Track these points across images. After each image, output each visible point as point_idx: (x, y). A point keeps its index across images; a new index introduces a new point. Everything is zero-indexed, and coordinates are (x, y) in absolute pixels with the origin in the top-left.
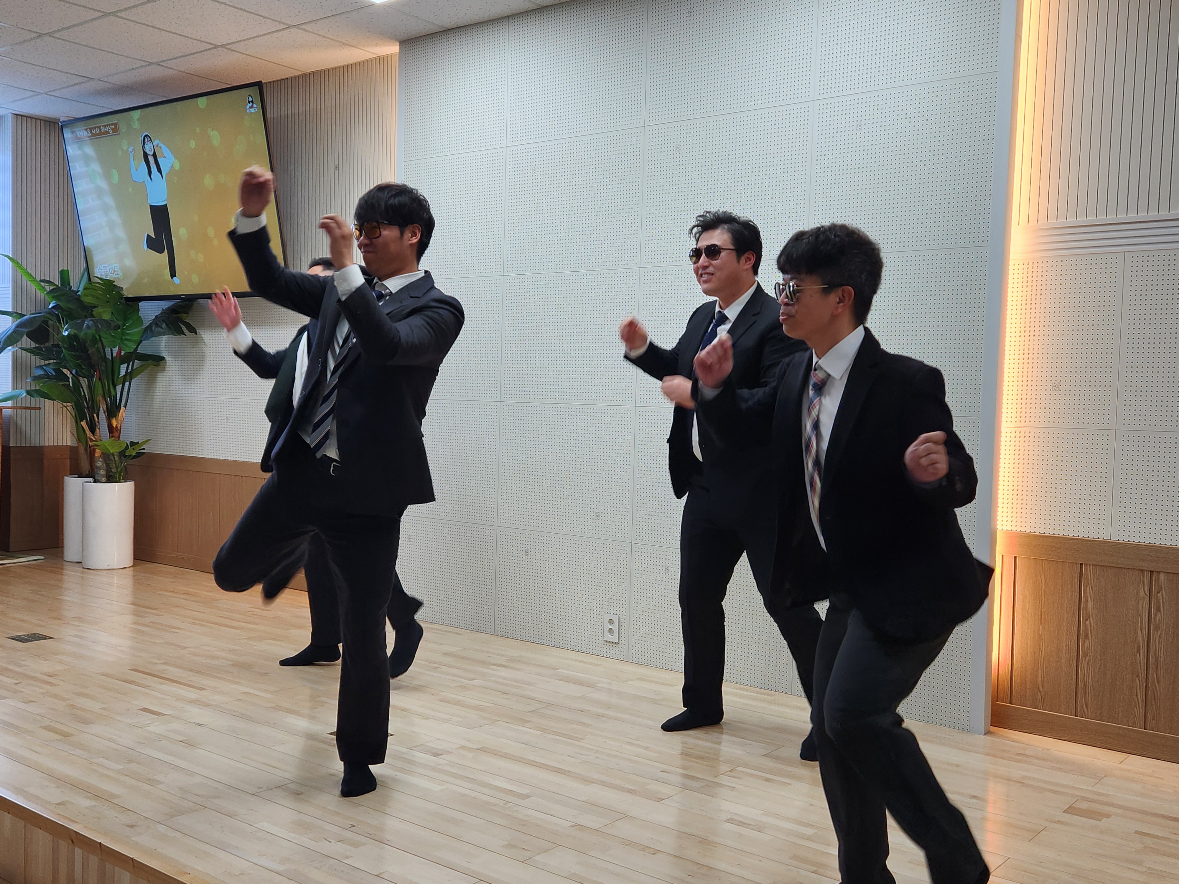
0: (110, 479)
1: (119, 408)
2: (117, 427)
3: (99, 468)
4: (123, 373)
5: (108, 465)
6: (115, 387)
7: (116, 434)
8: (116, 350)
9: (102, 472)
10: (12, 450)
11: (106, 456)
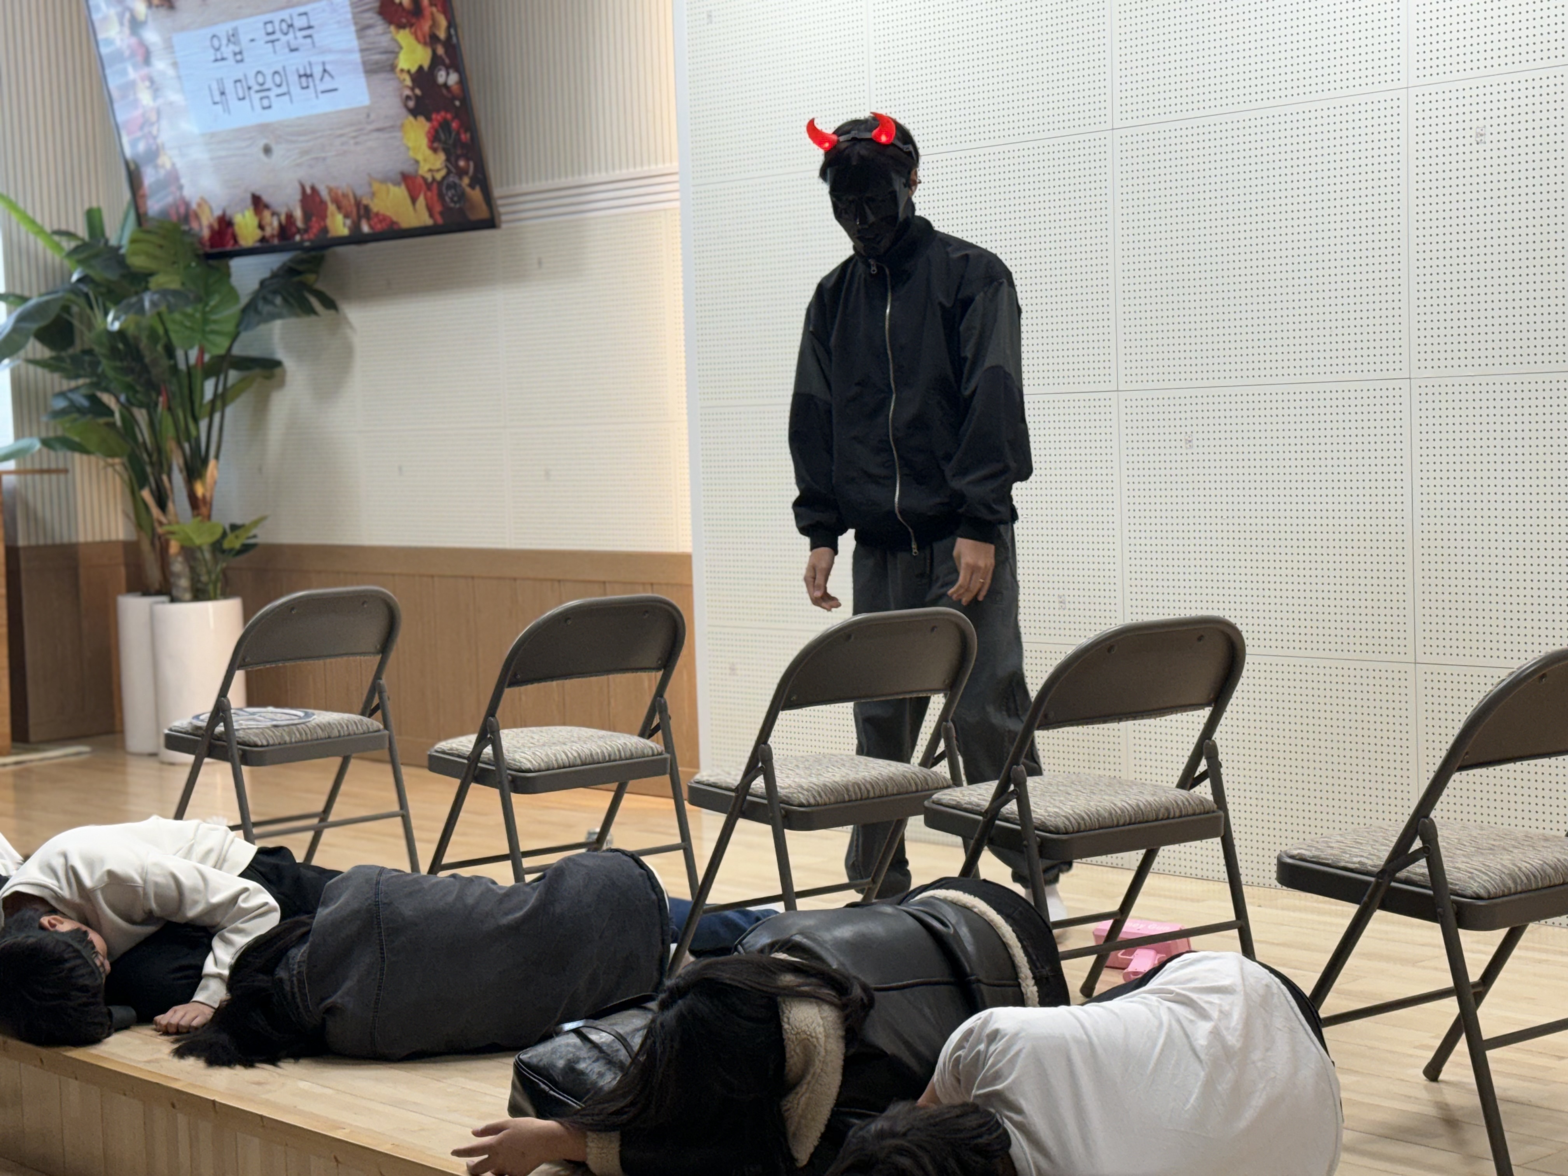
0: (199, 594)
1: (205, 462)
2: (204, 497)
3: (178, 576)
4: (209, 395)
5: (192, 569)
6: (196, 420)
7: (204, 510)
8: (193, 354)
9: (184, 582)
10: (22, 554)
11: (189, 553)
